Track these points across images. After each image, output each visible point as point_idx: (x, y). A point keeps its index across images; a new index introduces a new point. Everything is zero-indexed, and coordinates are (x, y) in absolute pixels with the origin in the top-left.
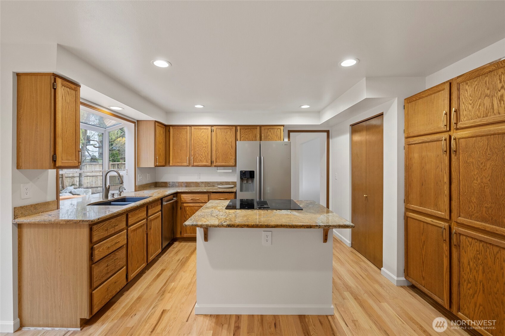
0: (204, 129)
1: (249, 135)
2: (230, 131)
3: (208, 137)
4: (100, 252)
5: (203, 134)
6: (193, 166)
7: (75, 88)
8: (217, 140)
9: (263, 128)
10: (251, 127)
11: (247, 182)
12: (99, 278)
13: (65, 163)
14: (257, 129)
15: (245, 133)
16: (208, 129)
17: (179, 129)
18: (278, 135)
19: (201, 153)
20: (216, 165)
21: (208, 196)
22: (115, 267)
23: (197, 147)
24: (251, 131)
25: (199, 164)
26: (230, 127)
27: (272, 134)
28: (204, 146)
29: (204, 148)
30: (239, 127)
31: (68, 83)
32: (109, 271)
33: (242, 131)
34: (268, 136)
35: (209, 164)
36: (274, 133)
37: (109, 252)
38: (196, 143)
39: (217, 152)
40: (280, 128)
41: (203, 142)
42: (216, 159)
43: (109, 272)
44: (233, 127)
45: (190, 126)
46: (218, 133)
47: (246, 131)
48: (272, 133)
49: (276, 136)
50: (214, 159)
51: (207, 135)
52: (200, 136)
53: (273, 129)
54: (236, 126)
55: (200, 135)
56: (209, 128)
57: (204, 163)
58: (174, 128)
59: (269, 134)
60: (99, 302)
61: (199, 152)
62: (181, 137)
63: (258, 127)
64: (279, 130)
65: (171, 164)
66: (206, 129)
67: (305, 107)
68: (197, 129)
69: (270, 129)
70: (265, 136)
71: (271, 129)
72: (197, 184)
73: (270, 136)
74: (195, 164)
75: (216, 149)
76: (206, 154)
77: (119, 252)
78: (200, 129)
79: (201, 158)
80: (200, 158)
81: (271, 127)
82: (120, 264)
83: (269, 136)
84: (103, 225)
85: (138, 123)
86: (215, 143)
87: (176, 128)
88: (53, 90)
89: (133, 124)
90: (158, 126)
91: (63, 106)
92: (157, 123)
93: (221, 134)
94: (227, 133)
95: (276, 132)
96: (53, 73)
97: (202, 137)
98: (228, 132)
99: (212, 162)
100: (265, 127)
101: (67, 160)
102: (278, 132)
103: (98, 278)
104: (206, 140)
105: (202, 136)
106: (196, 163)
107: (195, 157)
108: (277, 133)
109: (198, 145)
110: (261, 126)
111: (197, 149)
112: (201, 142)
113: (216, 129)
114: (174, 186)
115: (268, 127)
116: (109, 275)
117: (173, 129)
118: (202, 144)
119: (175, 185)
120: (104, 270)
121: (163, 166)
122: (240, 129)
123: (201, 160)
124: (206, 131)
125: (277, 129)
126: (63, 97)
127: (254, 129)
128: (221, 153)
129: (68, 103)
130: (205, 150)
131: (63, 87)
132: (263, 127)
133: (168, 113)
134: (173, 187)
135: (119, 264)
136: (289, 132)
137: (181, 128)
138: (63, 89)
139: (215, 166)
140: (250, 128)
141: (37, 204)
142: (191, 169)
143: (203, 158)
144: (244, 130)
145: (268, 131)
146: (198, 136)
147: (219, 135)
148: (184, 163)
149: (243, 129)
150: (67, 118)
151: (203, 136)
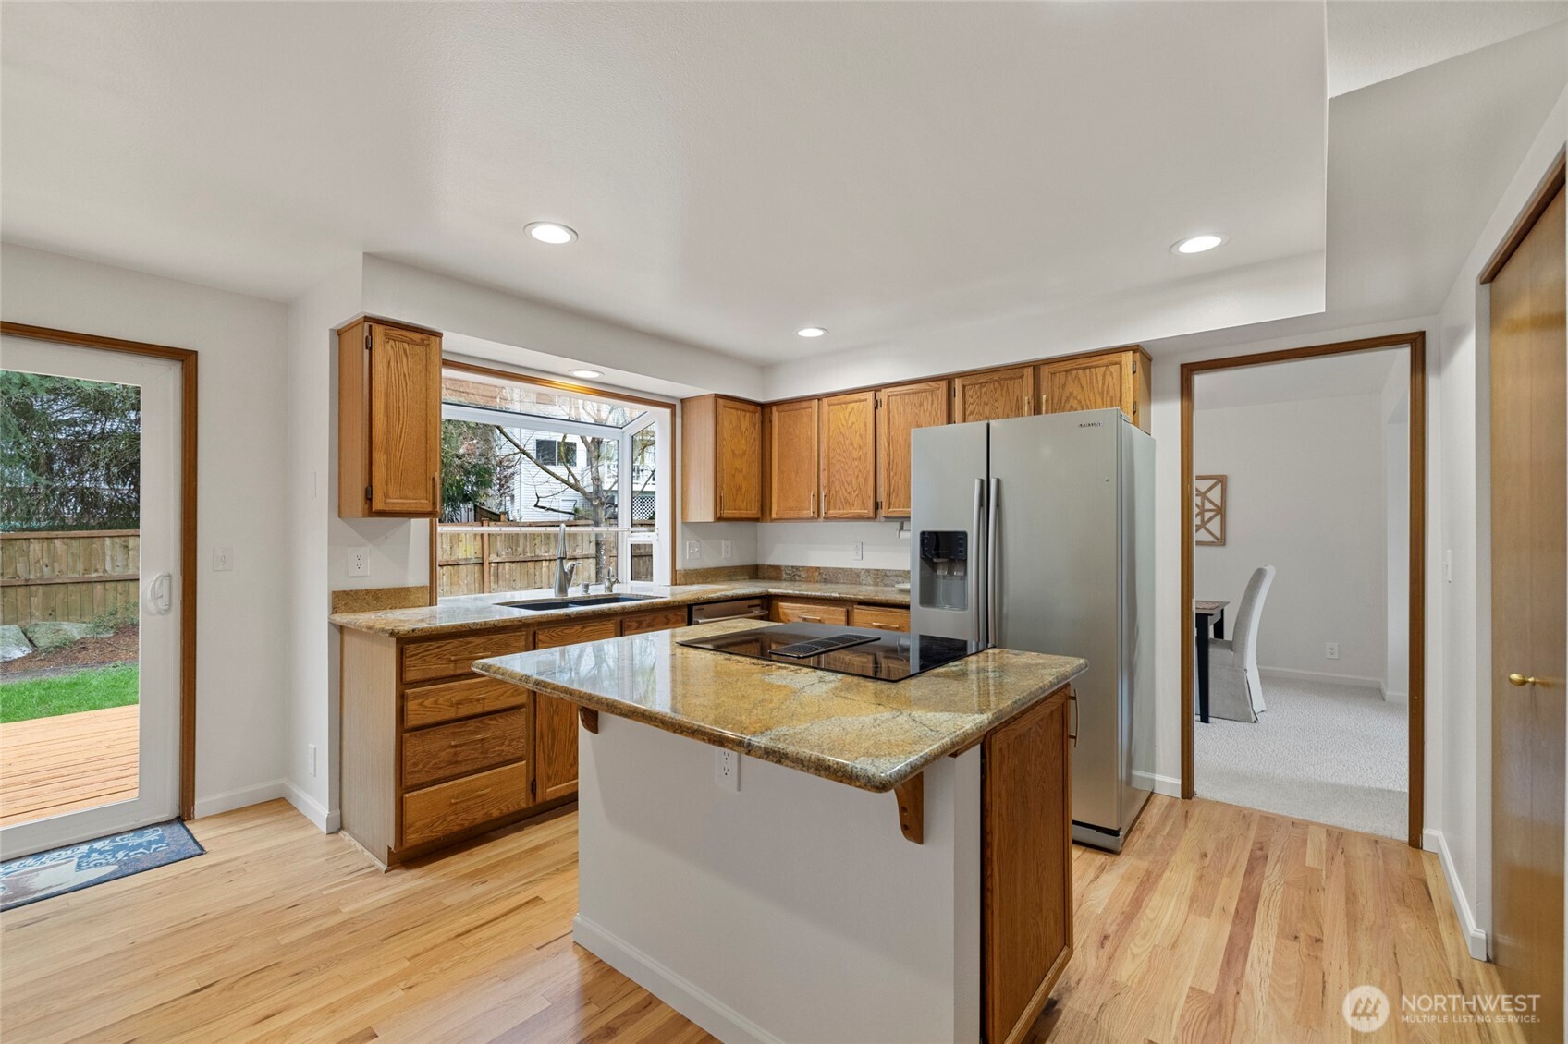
0: (856, 402)
1: (996, 404)
2: (930, 399)
3: (866, 425)
4: (426, 707)
5: (852, 419)
6: (827, 519)
7: (423, 340)
8: (892, 434)
9: (1045, 371)
10: (1000, 374)
11: (950, 573)
12: (426, 769)
13: (394, 503)
14: (1021, 377)
15: (980, 397)
16: (866, 400)
17: (792, 410)
18: (1108, 391)
19: (848, 479)
20: (889, 515)
21: (848, 611)
22: (482, 753)
23: (838, 461)
24: (1002, 390)
25: (841, 511)
26: (930, 383)
27: (1082, 387)
28: (855, 455)
29: (856, 463)
30: (961, 379)
31: (404, 332)
32: (459, 759)
33: (970, 393)
34: (1068, 399)
35: (869, 511)
36: (1091, 383)
37: (457, 713)
38: (834, 450)
39: (892, 474)
40: (1117, 360)
41: (852, 444)
42: (889, 495)
43: (461, 762)
44: (941, 383)
45: (819, 398)
46: (895, 411)
47: (984, 389)
48: (1084, 384)
49: (1101, 394)
50: (882, 497)
51: (864, 419)
52: (843, 425)
53: (1090, 367)
54: (949, 380)
55: (844, 423)
56: (870, 395)
57: (857, 510)
58: (781, 408)
59: (1070, 390)
60: (422, 822)
61: (843, 475)
62: (798, 433)
63: (1026, 370)
64: (1114, 369)
65: (774, 516)
66: (860, 401)
67: (1200, 244)
68: (837, 404)
69: (1077, 369)
70: (1055, 401)
71: (1080, 372)
72: (853, 576)
73: (1076, 398)
74: (832, 512)
75: (889, 464)
76: (861, 480)
77: (501, 720)
78: (845, 403)
79: (849, 493)
80: (846, 494)
81: (1080, 361)
82: (503, 751)
83: (1071, 400)
84: (439, 647)
85: (679, 408)
86: (886, 444)
87: (785, 407)
88: (367, 352)
89: (668, 412)
90: (725, 407)
91: (391, 382)
92: (721, 402)
93: (904, 411)
94: (921, 405)
95: (1100, 378)
96: (365, 317)
97: (851, 427)
98: (925, 404)
99: (877, 506)
100: (1056, 365)
101: (401, 498)
102: (1108, 378)
103: (420, 766)
104: (861, 436)
105: (850, 423)
106: (835, 509)
107: (833, 492)
108: (1103, 384)
109: (839, 454)
110: (1036, 366)
111: (838, 466)
112: (847, 442)
113: (889, 396)
114: (797, 578)
115: (1068, 365)
116: (463, 768)
117: (778, 411)
118: (851, 448)
119: (799, 576)
120: (443, 754)
121: (757, 520)
122: (964, 387)
123: (847, 501)
124: (861, 408)
125: (1107, 366)
126: (392, 364)
127: (1011, 379)
128: (903, 477)
129: (405, 375)
130: (857, 467)
131: (391, 342)
132: (1046, 367)
133: (765, 368)
134: (795, 581)
135: (497, 749)
136: (1188, 371)
137: (797, 406)
138: (392, 347)
139: (887, 518)
140: (996, 378)
141: (379, 590)
142: (821, 525)
143: (854, 495)
144: (977, 387)
145: (1069, 378)
146: (840, 426)
147: (896, 416)
148: (805, 512)
149: (975, 385)
150: (401, 407)
151: (853, 423)
